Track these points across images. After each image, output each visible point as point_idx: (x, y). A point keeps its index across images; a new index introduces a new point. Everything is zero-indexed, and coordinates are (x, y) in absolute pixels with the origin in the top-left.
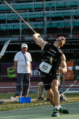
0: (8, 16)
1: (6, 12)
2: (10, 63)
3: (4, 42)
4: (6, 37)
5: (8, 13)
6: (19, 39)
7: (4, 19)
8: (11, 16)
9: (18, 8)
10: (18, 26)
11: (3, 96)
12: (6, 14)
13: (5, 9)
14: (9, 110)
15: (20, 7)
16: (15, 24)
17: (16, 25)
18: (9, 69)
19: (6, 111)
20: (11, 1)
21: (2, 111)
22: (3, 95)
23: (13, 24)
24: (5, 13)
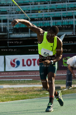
0: (63, 14)
1: (62, 10)
2: (65, 54)
4: (62, 32)
5: (63, 11)
6: (73, 33)
7: (60, 16)
8: (66, 13)
9: (72, 7)
10: (72, 22)
11: (59, 82)
13: (61, 8)
15: (74, 5)
17: (70, 21)
18: (64, 59)
20: (66, 1)
23: (67, 20)
24: (60, 11)
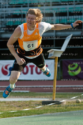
0: (70, 8)
3: (66, 37)
7: (65, 11)
8: (73, 8)
12: (68, 6)
14: (70, 111)
16: (77, 17)
19: (67, 112)
21: (63, 111)
22: (64, 94)
23: (75, 17)
